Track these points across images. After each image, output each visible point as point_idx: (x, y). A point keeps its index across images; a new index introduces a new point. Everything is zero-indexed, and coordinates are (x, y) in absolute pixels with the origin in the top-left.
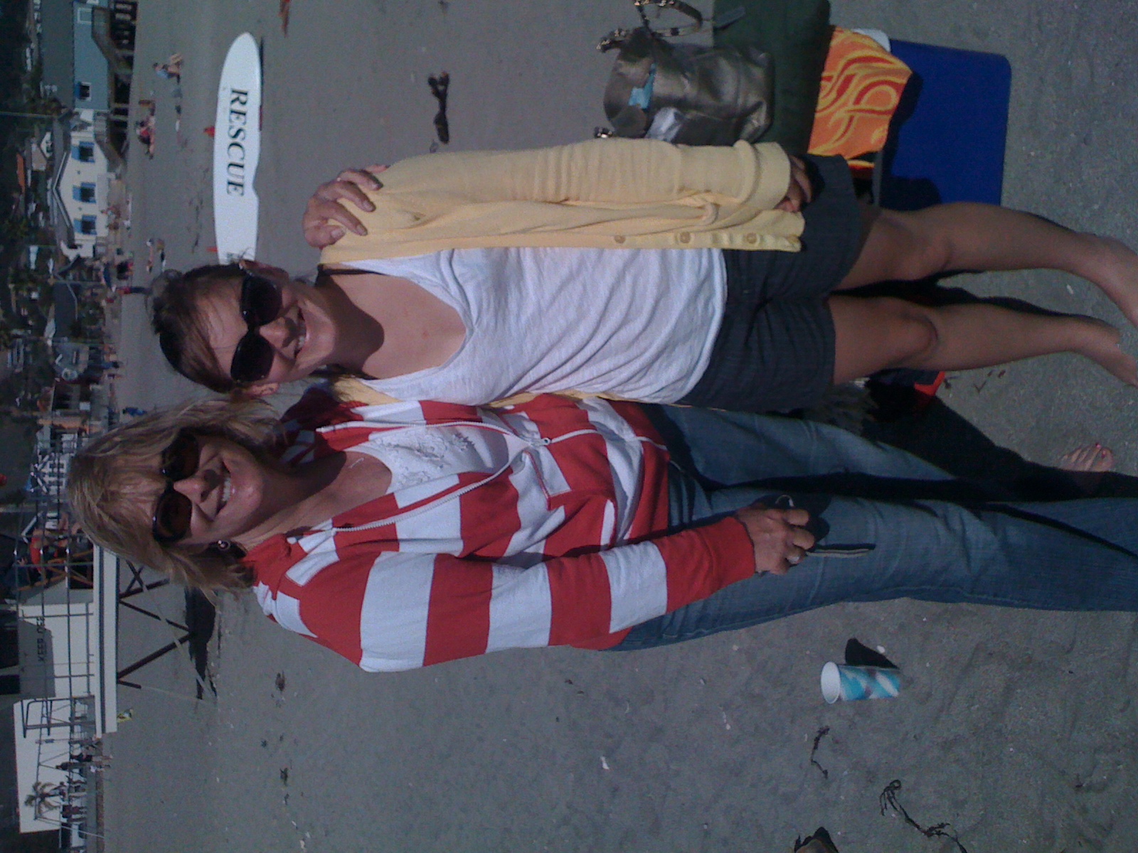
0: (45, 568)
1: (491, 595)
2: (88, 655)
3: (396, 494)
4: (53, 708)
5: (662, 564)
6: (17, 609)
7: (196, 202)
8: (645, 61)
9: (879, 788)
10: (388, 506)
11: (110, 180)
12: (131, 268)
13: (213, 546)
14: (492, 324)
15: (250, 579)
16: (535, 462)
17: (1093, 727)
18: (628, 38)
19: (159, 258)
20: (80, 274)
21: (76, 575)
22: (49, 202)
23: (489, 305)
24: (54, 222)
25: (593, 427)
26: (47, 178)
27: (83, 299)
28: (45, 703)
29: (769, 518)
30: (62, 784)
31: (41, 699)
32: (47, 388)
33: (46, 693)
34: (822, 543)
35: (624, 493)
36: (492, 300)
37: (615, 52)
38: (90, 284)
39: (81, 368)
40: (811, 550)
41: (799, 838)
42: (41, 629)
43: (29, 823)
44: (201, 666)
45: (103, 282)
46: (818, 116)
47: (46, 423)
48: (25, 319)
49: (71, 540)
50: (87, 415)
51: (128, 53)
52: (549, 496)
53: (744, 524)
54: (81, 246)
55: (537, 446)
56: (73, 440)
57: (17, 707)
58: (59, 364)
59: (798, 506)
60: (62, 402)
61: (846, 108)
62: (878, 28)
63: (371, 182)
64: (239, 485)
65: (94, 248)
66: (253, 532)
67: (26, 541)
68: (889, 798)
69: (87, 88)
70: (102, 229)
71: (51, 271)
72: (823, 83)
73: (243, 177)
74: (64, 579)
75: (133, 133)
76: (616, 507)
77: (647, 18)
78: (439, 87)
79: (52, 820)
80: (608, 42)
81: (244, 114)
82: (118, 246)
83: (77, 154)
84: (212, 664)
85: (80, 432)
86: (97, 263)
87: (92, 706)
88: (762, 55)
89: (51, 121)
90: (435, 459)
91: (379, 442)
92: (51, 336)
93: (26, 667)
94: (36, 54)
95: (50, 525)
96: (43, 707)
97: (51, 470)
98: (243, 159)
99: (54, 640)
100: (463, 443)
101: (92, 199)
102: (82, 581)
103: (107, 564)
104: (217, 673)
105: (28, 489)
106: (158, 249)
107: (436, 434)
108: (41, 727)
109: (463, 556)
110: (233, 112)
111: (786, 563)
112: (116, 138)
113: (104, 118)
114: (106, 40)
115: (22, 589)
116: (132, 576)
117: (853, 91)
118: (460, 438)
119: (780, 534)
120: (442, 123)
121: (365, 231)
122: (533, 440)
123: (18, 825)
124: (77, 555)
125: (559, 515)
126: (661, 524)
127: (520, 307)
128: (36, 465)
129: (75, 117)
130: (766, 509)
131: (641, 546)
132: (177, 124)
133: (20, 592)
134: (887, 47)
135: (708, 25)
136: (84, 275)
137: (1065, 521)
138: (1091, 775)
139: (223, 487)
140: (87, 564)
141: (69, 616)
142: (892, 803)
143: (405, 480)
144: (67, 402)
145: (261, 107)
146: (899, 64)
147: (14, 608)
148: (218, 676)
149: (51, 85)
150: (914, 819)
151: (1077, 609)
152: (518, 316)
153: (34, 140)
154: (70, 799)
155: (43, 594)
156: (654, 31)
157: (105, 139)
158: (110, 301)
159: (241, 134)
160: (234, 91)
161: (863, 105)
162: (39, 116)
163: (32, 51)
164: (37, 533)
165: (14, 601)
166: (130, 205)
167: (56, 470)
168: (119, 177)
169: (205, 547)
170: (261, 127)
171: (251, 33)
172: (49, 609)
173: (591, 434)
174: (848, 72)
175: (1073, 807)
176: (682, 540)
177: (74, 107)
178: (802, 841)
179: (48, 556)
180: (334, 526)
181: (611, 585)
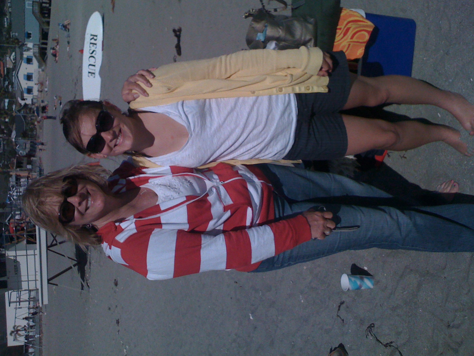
0: (16, 235)
1: (201, 247)
2: (36, 272)
3: (160, 205)
4: (21, 294)
5: (272, 234)
6: (5, 253)
7: (75, 81)
8: (263, 22)
9: (365, 327)
10: (157, 209)
11: (39, 72)
12: (47, 108)
13: (84, 226)
14: (200, 132)
15: (100, 241)
16: (217, 191)
17: (455, 301)
18: (256, 12)
19: (59, 104)
20: (26, 111)
21: (29, 238)
22: (14, 81)
23: (198, 124)
24: (15, 89)
25: (241, 176)
26: (13, 71)
27: (27, 121)
28: (18, 292)
29: (316, 215)
30: (25, 326)
31: (16, 290)
32: (13, 159)
33: (18, 288)
34: (339, 226)
35: (256, 204)
36: (199, 121)
37: (251, 18)
38: (30, 115)
39: (27, 150)
40: (334, 229)
41: (332, 348)
42: (15, 261)
43: (11, 342)
44: (83, 276)
45: (36, 114)
46: (335, 44)
47: (13, 174)
48: (3, 130)
49: (26, 223)
50: (30, 171)
51: (47, 20)
52: (224, 205)
53: (306, 218)
54: (26, 99)
55: (218, 185)
56: (25, 181)
57: (6, 293)
58: (18, 149)
59: (328, 210)
60: (19, 165)
61: (347, 41)
62: (361, 8)
63: (151, 75)
64: (94, 200)
65: (32, 100)
66: (101, 220)
67: (8, 224)
68: (370, 331)
69: (30, 34)
70: (35, 92)
71: (14, 110)
72: (338, 31)
73: (95, 70)
74: (24, 240)
75: (50, 52)
76: (252, 210)
77: (264, 5)
78: (177, 33)
79: (21, 341)
80: (247, 14)
81: (96, 44)
82: (42, 99)
83: (26, 61)
84: (87, 275)
85: (28, 177)
86: (33, 107)
87: (37, 293)
88: (312, 20)
89: (15, 48)
90: (175, 190)
91: (153, 183)
92: (14, 137)
93: (10, 277)
94: (9, 21)
95: (17, 217)
96: (17, 293)
97: (16, 194)
98: (95, 62)
99: (21, 266)
100: (188, 183)
101: (31, 79)
102: (31, 240)
103: (42, 234)
104: (90, 279)
105: (7, 202)
106: (59, 100)
107: (176, 179)
108: (16, 302)
109: (189, 230)
110: (91, 43)
111: (324, 234)
112: (42, 54)
113: (37, 46)
114: (38, 15)
115: (7, 244)
116: (52, 238)
117: (350, 34)
118: (186, 181)
119: (321, 222)
120: (178, 48)
121: (148, 95)
122: (216, 182)
123: (6, 344)
124: (29, 230)
125: (228, 214)
126: (271, 217)
127: (211, 125)
128: (10, 192)
129: (25, 46)
130: (315, 212)
131: (263, 226)
132: (68, 48)
133: (6, 246)
134: (364, 16)
135: (289, 7)
136: (28, 111)
137: (440, 214)
138: (454, 321)
139: (88, 200)
140: (34, 233)
141: (27, 255)
142: (370, 333)
143: (164, 199)
144: (22, 165)
145: (103, 41)
146: (369, 23)
147: (3, 252)
148: (90, 280)
149: (15, 33)
150: (380, 340)
151: (447, 251)
152: (211, 128)
153: (7, 55)
154: (28, 332)
155: (15, 246)
156: (267, 10)
157: (37, 55)
158: (39, 122)
159: (94, 53)
160: (91, 35)
161: (354, 39)
162: (10, 45)
163: (7, 19)
164: (12, 221)
165: (3, 249)
166: (47, 82)
167: (18, 194)
168: (43, 70)
169: (81, 226)
170: (103, 50)
171: (99, 12)
172: (19, 253)
173: (241, 179)
174: (348, 26)
175: (446, 335)
176: (281, 224)
177: (25, 42)
178: (333, 349)
179: (17, 230)
180: (134, 218)
181: (251, 243)
